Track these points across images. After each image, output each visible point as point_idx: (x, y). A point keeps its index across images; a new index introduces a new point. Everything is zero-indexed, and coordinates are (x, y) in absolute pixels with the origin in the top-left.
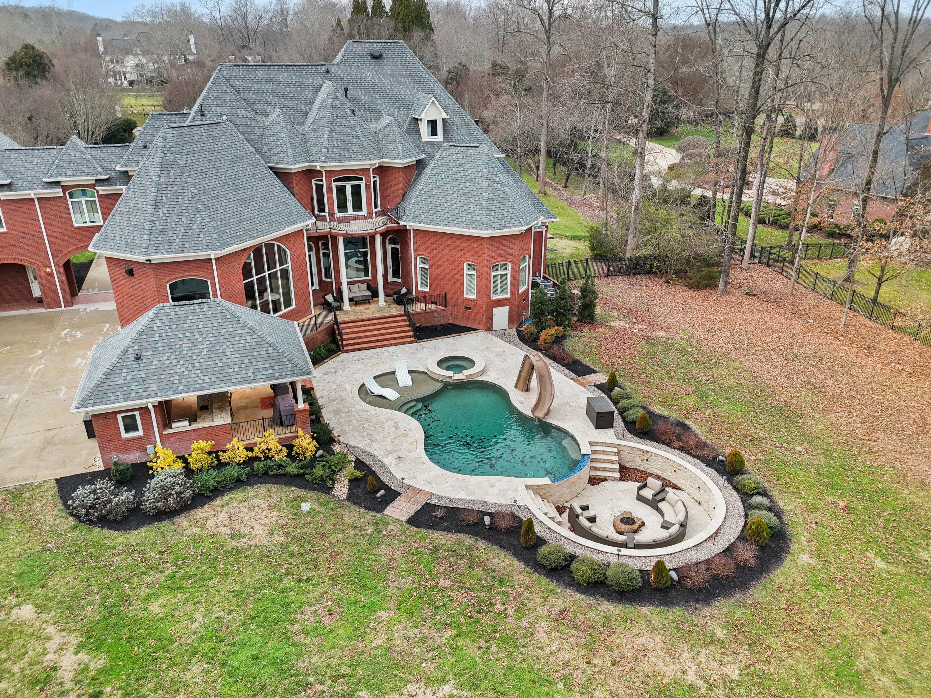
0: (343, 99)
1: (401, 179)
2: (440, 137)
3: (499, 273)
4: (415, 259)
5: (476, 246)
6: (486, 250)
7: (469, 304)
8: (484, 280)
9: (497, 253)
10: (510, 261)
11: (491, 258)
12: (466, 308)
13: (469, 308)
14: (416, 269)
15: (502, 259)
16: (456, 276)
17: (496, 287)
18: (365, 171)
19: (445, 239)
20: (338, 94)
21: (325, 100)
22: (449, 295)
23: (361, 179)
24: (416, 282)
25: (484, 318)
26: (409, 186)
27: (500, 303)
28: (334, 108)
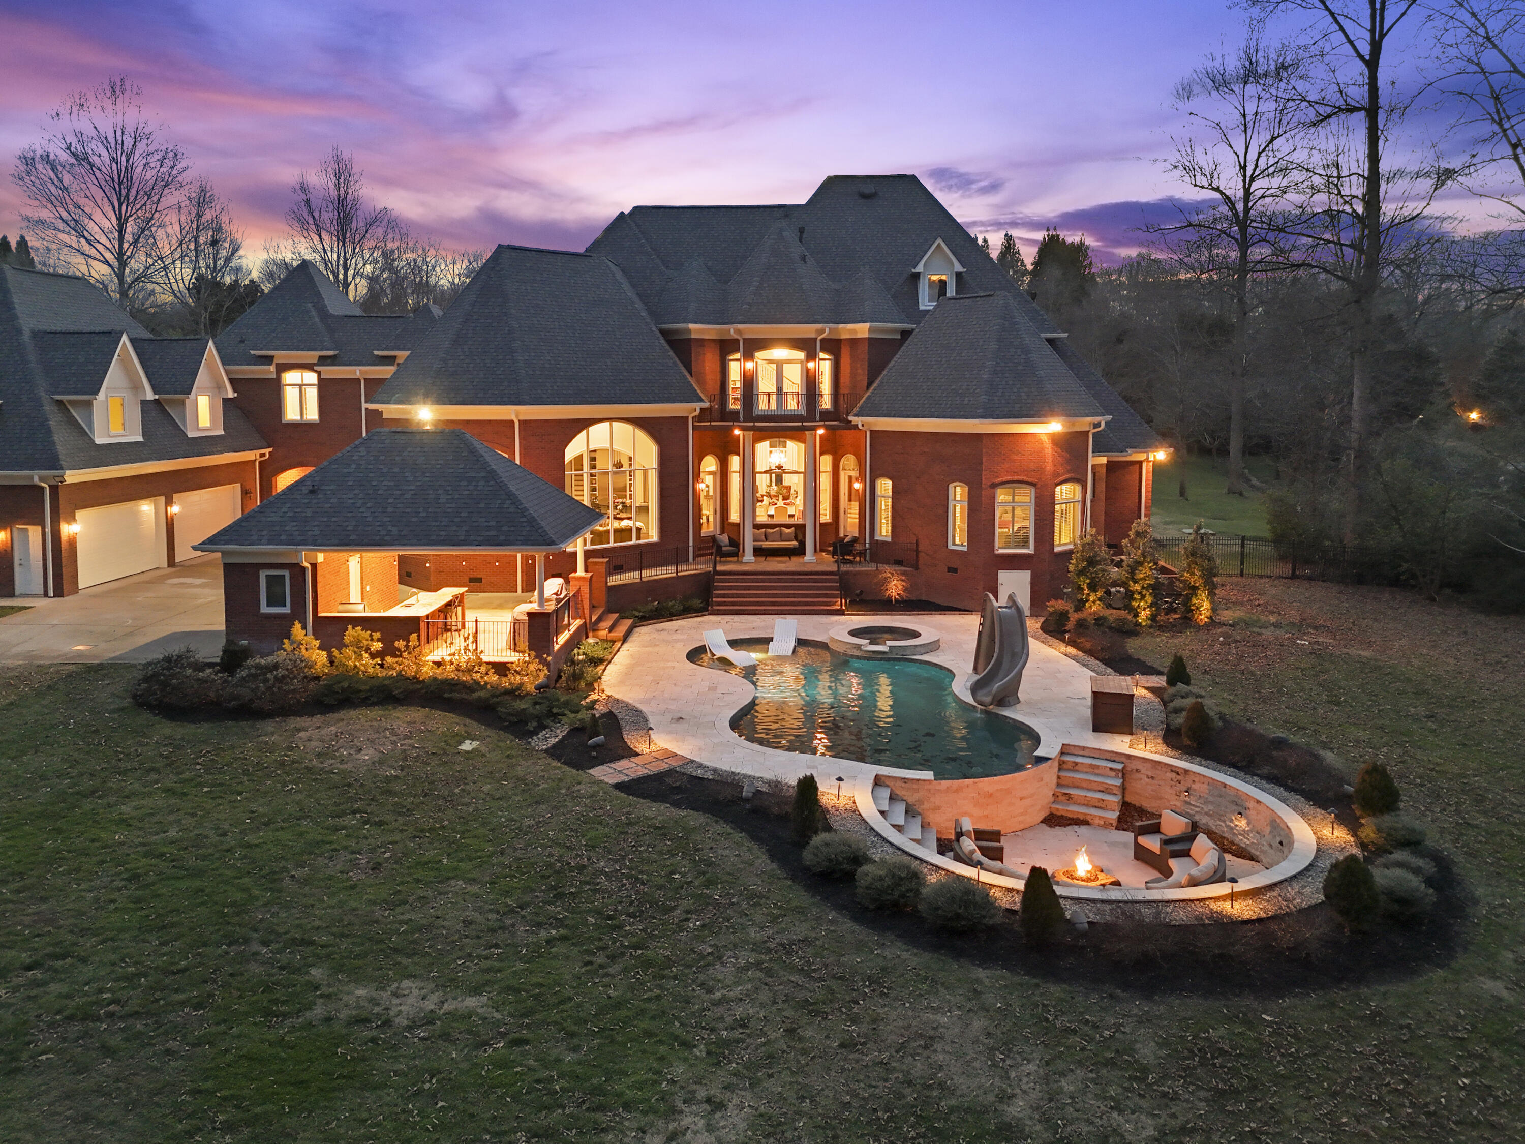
4: (872, 483)
5: (968, 451)
6: (984, 458)
7: (956, 562)
8: (980, 514)
9: (1007, 464)
10: (1032, 483)
11: (995, 474)
12: (950, 569)
13: (956, 570)
14: (872, 502)
15: (1016, 478)
16: (935, 510)
18: (808, 344)
19: (919, 444)
22: (923, 546)
24: (872, 523)
25: (980, 588)
27: (1013, 562)
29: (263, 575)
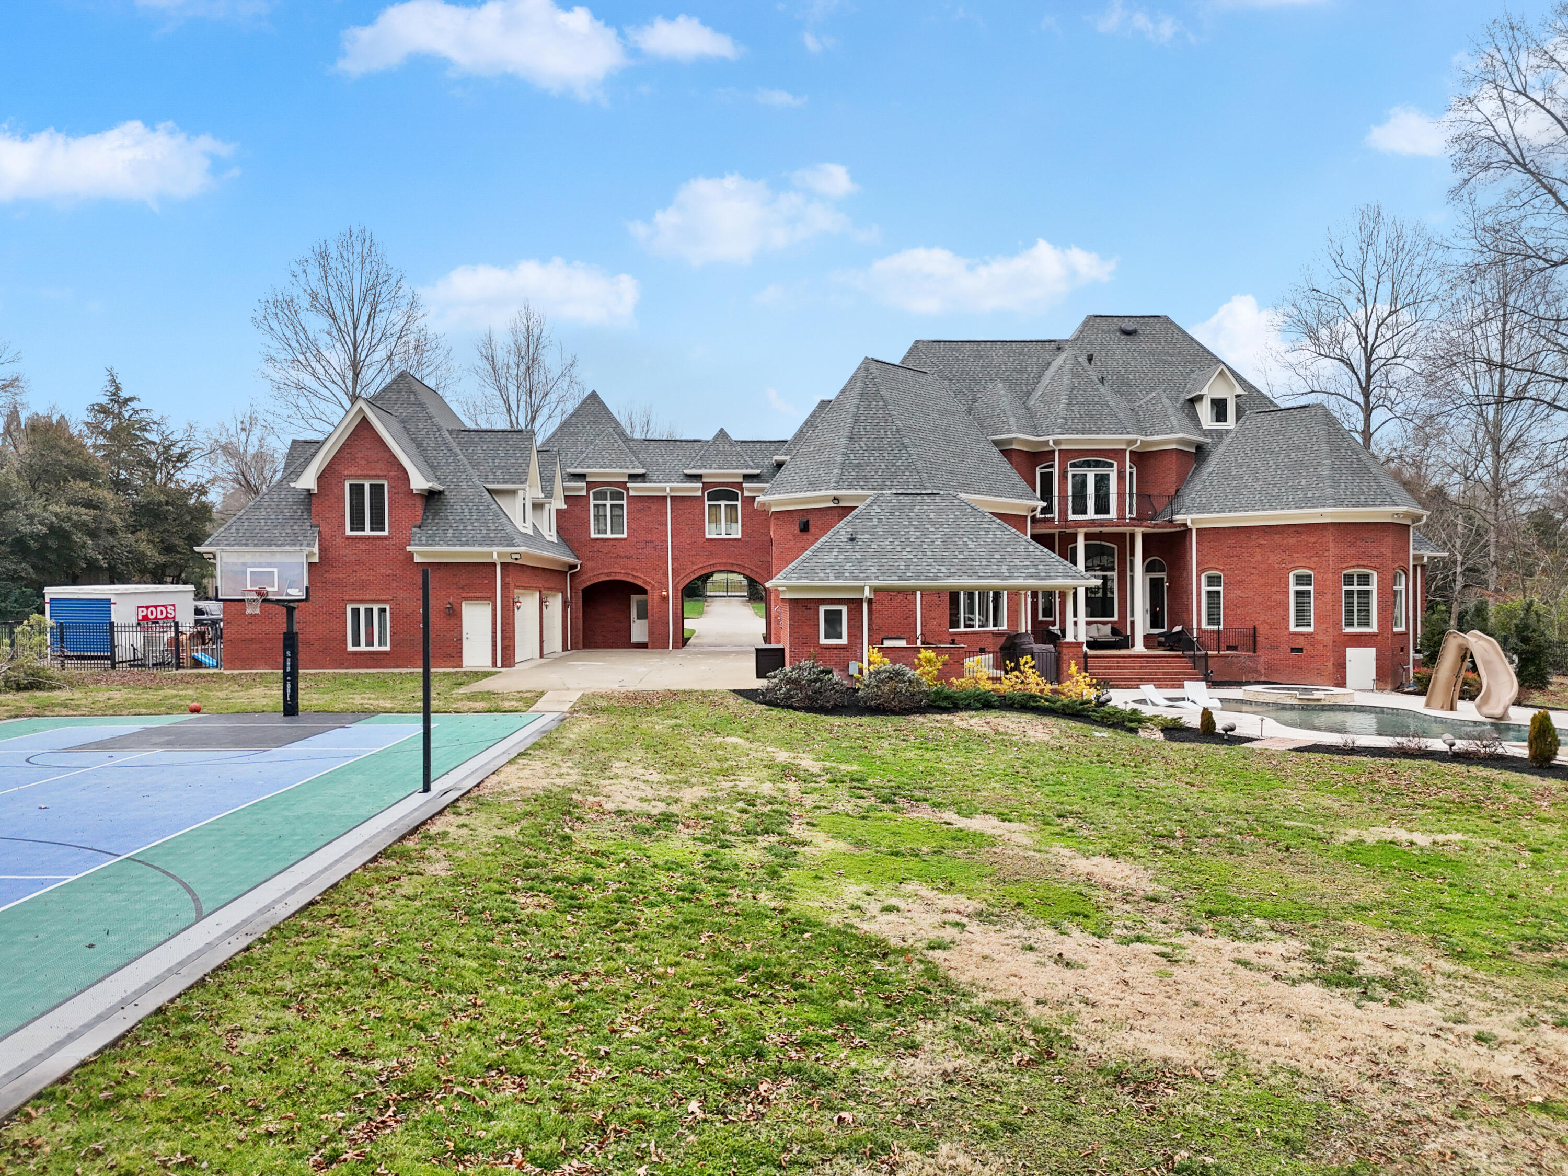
0: (1086, 364)
1: (1174, 467)
2: (1231, 422)
3: (1355, 588)
4: (1199, 577)
5: (1313, 540)
6: (1331, 545)
7: (1300, 642)
8: (1329, 596)
9: (1352, 551)
10: (1375, 568)
11: (1342, 559)
12: (1293, 650)
13: (1300, 650)
14: (1199, 595)
15: (1361, 563)
16: (1274, 597)
17: (1349, 613)
18: (1118, 454)
19: (1254, 537)
20: (1080, 359)
21: (1061, 367)
22: (1262, 630)
23: (1111, 465)
24: (1199, 615)
25: (1330, 665)
26: (1183, 480)
27: (1359, 641)
28: (1075, 375)
29: (822, 609)
